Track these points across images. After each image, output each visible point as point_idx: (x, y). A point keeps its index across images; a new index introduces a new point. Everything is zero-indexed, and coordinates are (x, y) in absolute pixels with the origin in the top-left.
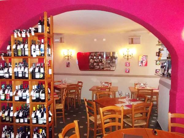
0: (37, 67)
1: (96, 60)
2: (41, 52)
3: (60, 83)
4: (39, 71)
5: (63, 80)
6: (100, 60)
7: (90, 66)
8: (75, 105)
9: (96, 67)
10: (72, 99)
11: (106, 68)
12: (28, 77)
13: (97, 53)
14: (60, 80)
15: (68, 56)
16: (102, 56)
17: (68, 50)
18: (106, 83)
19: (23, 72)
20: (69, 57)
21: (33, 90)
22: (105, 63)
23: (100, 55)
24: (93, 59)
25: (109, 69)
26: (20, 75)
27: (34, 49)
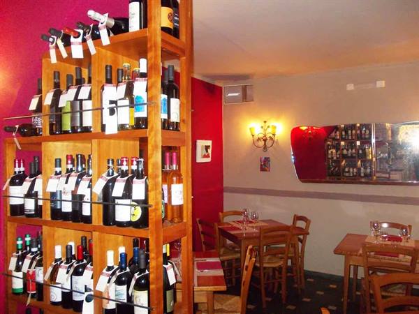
0: (123, 174)
1: (348, 150)
2: (137, 110)
3: (241, 218)
4: (128, 193)
5: (250, 211)
6: (360, 152)
7: (329, 168)
8: (283, 287)
9: (347, 170)
10: (277, 273)
11: (378, 175)
12: (91, 216)
13: (350, 132)
14: (241, 210)
15: (265, 140)
16: (365, 139)
17: (265, 122)
18: (393, 225)
19: (74, 194)
20: (269, 143)
21: (109, 268)
22: (374, 159)
23: (360, 137)
24: (337, 147)
25: (387, 176)
26: (67, 207)
27: (112, 102)
